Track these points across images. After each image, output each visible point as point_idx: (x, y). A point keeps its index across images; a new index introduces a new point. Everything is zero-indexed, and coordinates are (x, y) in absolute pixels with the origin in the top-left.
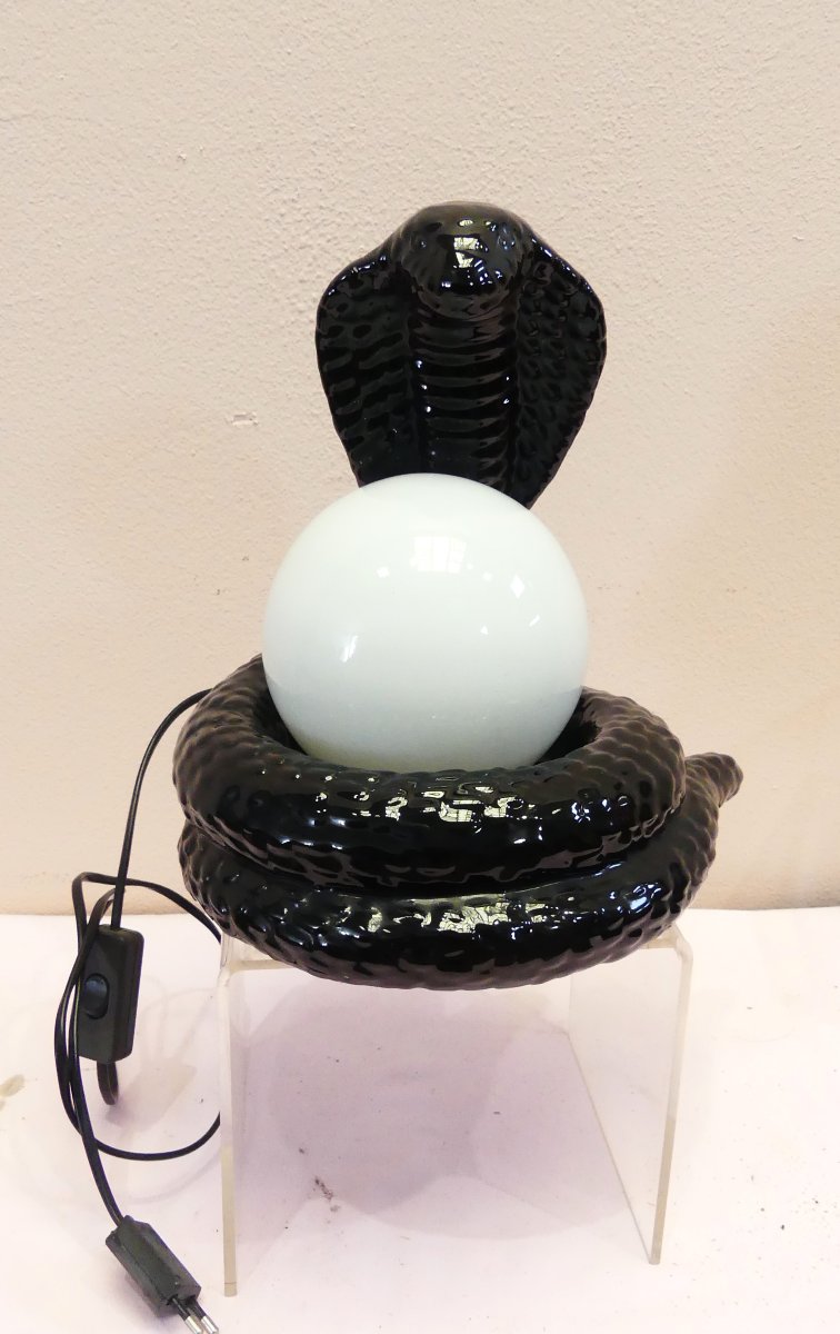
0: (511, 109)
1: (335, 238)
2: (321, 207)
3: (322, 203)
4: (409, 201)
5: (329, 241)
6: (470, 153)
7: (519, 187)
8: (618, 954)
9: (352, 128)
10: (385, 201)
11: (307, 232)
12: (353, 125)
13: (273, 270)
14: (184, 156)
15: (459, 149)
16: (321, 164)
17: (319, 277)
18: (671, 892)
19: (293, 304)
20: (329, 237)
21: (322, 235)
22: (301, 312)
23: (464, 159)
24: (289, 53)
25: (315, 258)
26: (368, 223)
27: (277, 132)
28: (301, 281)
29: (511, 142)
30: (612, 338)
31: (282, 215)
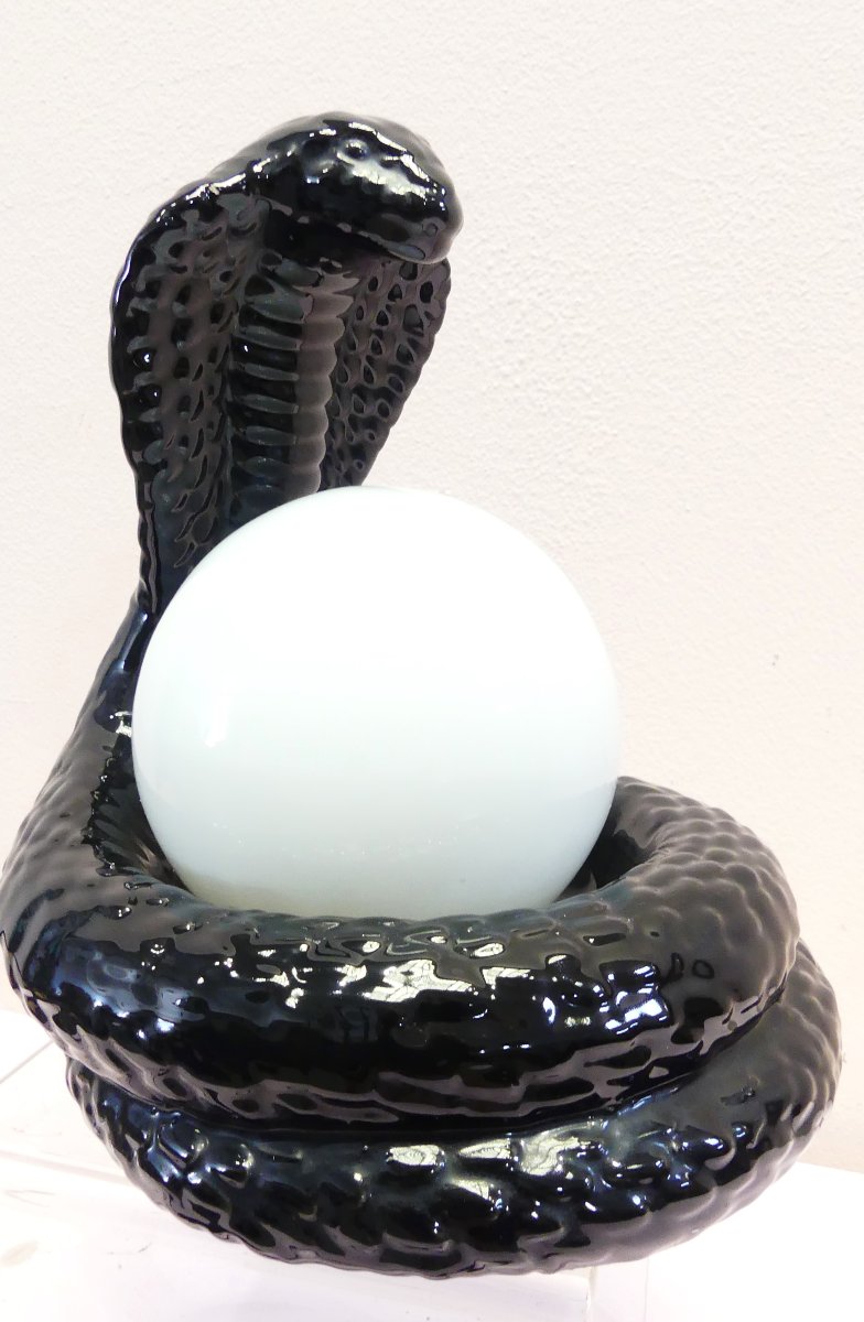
0: (764, 128)
1: (548, 291)
2: (533, 257)
3: (534, 252)
4: (636, 244)
5: (540, 294)
6: (710, 183)
7: (772, 220)
9: (572, 166)
10: (608, 246)
11: (517, 286)
12: (573, 163)
13: (477, 330)
15: (698, 181)
16: (535, 209)
17: (527, 335)
19: (498, 367)
20: (541, 290)
21: (532, 288)
22: (506, 376)
23: (704, 191)
24: (506, 92)
25: (524, 315)
26: (586, 272)
27: (488, 177)
28: (507, 341)
29: (763, 167)
31: (490, 268)
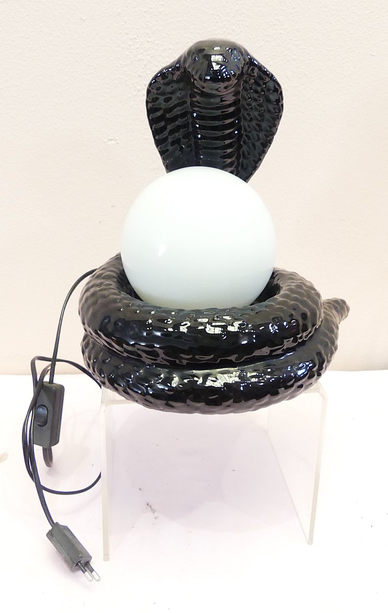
1: (155, 56)
2: (148, 42)
3: (149, 40)
4: (189, 38)
5: (152, 57)
6: (218, 16)
7: (241, 32)
8: (292, 397)
9: (163, 5)
10: (178, 39)
11: (142, 53)
12: (163, 3)
13: (126, 71)
14: (84, 18)
15: (213, 14)
16: (148, 22)
17: (147, 74)
18: (317, 366)
19: (136, 87)
20: (152, 55)
21: (148, 55)
22: (139, 91)
23: (215, 19)
25: (145, 66)
26: (170, 49)
27: (127, 7)
28: (140, 76)
29: (237, 11)
30: (286, 102)
31: (130, 45)
